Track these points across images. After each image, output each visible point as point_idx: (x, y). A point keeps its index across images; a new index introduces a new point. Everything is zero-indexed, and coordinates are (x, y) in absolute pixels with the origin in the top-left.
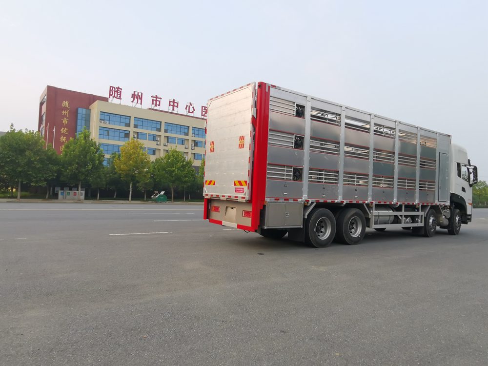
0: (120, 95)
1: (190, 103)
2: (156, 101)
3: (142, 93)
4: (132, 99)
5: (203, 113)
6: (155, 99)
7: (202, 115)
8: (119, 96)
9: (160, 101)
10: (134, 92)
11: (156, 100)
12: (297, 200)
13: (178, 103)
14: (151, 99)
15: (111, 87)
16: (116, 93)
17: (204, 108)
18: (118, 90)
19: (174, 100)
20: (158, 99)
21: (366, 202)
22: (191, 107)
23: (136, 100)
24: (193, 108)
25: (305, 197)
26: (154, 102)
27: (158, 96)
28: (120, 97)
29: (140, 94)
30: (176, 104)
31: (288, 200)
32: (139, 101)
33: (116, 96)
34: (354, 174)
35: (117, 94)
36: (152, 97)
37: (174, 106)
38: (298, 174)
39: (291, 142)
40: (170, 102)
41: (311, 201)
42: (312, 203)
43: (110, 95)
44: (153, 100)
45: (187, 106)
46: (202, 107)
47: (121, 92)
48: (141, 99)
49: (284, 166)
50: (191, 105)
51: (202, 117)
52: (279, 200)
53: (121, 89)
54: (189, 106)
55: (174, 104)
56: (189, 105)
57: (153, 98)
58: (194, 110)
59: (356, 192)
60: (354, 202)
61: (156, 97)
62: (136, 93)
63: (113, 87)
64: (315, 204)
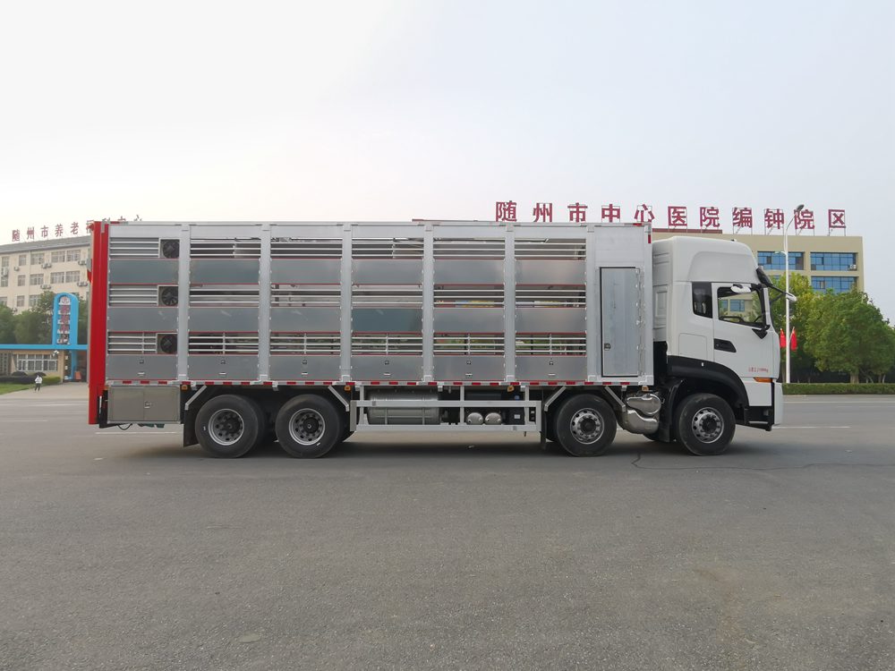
0: (514, 214)
1: (644, 206)
2: (578, 212)
3: (551, 205)
4: (535, 217)
5: (673, 219)
6: (575, 210)
7: (670, 224)
8: (511, 216)
9: (584, 213)
10: (538, 204)
11: (577, 210)
12: (166, 383)
13: (618, 210)
14: (568, 210)
15: (497, 203)
16: (507, 212)
17: (672, 210)
18: (509, 207)
19: (611, 205)
20: (580, 210)
21: (334, 383)
22: (646, 213)
23: (541, 217)
24: (650, 213)
25: (182, 376)
26: (575, 215)
27: (581, 204)
28: (514, 217)
29: (547, 206)
30: (615, 213)
31: (148, 382)
32: (547, 218)
33: (507, 217)
34: (301, 334)
35: (509, 214)
36: (569, 207)
37: (611, 216)
38: (168, 344)
39: (152, 297)
40: (603, 210)
41: (194, 384)
42: (199, 387)
43: (498, 217)
44: (572, 213)
45: (638, 212)
46: (670, 208)
47: (515, 208)
48: (550, 214)
49: (139, 333)
50: (646, 209)
51: (672, 227)
52: (130, 382)
53: (515, 204)
54: (642, 212)
55: (611, 213)
56: (641, 208)
57: (571, 209)
58: (653, 217)
59: (305, 366)
60: (301, 383)
61: (577, 206)
62: (541, 206)
63: (501, 203)
64: (205, 387)
